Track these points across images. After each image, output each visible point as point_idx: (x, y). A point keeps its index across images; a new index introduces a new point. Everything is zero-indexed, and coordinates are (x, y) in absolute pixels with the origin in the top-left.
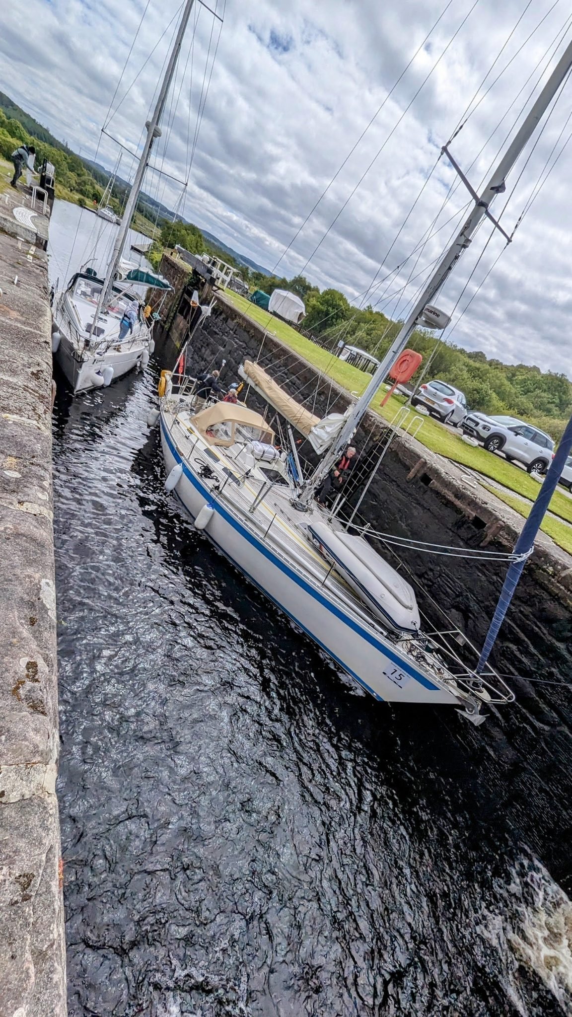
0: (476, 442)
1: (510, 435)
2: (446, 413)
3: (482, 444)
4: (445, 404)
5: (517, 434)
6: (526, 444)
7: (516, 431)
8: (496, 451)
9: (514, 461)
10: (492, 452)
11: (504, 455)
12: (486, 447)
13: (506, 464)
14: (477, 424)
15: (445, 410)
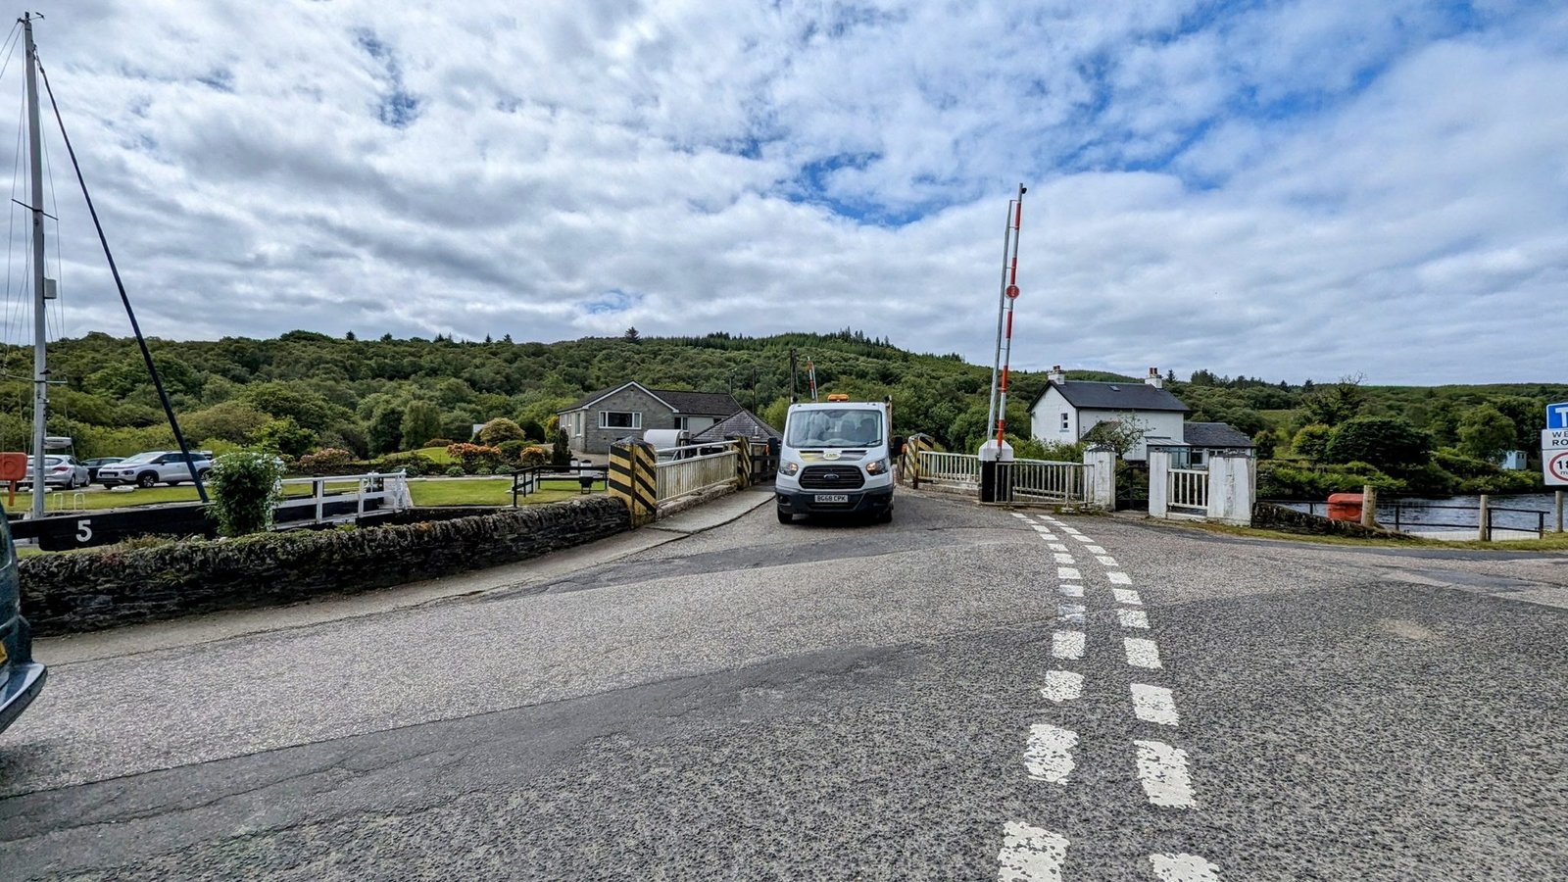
0: (131, 488)
1: (157, 467)
2: (68, 481)
3: (137, 486)
4: (58, 473)
5: (163, 464)
6: (178, 466)
7: (158, 461)
8: (155, 485)
9: (181, 483)
10: (152, 487)
11: (166, 484)
12: (142, 486)
13: (173, 489)
14: (116, 474)
15: (66, 478)
